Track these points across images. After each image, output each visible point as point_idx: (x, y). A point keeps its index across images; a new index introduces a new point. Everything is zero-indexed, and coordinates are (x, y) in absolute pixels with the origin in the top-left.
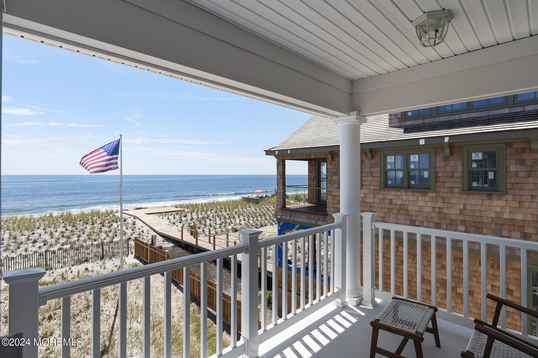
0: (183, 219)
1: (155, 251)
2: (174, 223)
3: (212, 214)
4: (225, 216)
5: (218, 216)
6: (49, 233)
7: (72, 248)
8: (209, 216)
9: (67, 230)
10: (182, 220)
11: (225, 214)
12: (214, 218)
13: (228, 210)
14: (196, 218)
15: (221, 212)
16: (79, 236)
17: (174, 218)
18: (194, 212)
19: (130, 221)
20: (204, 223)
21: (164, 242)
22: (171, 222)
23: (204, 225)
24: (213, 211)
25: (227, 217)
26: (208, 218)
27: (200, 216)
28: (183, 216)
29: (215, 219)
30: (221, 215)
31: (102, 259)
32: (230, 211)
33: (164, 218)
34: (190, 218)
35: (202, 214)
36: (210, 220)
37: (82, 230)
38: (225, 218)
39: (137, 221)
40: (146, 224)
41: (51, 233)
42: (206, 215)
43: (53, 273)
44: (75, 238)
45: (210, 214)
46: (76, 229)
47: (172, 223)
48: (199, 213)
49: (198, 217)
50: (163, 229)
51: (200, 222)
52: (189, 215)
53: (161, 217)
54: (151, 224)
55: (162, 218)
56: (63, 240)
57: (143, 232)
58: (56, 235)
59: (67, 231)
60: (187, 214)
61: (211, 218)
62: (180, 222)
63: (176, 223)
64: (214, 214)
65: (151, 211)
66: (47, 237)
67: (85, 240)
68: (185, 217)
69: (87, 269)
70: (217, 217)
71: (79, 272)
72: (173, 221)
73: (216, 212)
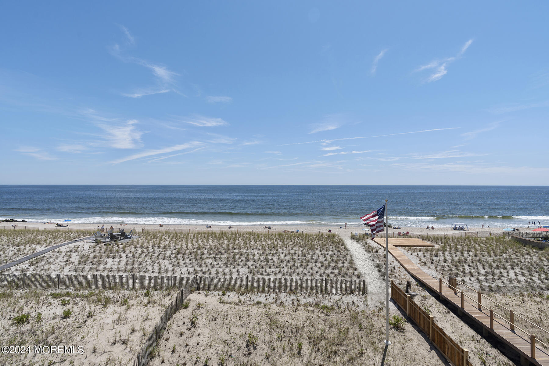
0: (435, 258)
1: (417, 308)
2: (425, 263)
3: (470, 258)
4: (491, 263)
5: (480, 261)
6: (324, 255)
7: (339, 273)
8: (466, 260)
9: (334, 254)
10: (433, 260)
11: (489, 260)
12: (475, 264)
13: (492, 254)
14: (450, 260)
15: (483, 256)
16: (343, 263)
17: (424, 256)
18: (446, 250)
19: (381, 252)
20: (462, 270)
21: (417, 286)
22: (422, 261)
23: (463, 273)
24: (471, 253)
25: (494, 265)
26: (465, 262)
27: (456, 259)
28: (433, 255)
29: (477, 265)
30: (484, 261)
31: (364, 294)
32: (496, 255)
33: (414, 254)
34: (443, 258)
35: (456, 256)
36: (469, 266)
37: (345, 256)
38: (490, 266)
39: (389, 254)
40: (396, 260)
41: (325, 256)
42: (463, 258)
43: (330, 298)
44: (340, 265)
45: (467, 257)
46: (341, 254)
47: (423, 262)
48: (453, 252)
49: (452, 260)
50: (415, 270)
51: (456, 266)
52: (440, 253)
53: (410, 253)
54: (401, 260)
55: (412, 254)
56: (333, 264)
57: (394, 268)
58: (328, 257)
59: (335, 256)
60: (439, 253)
61: (471, 264)
62: (432, 263)
63: (427, 262)
64: (474, 257)
65: (399, 243)
66: (322, 259)
67: (348, 268)
68: (437, 256)
69: (353, 303)
70: (478, 263)
71: (348, 304)
72: (424, 260)
73: (476, 256)
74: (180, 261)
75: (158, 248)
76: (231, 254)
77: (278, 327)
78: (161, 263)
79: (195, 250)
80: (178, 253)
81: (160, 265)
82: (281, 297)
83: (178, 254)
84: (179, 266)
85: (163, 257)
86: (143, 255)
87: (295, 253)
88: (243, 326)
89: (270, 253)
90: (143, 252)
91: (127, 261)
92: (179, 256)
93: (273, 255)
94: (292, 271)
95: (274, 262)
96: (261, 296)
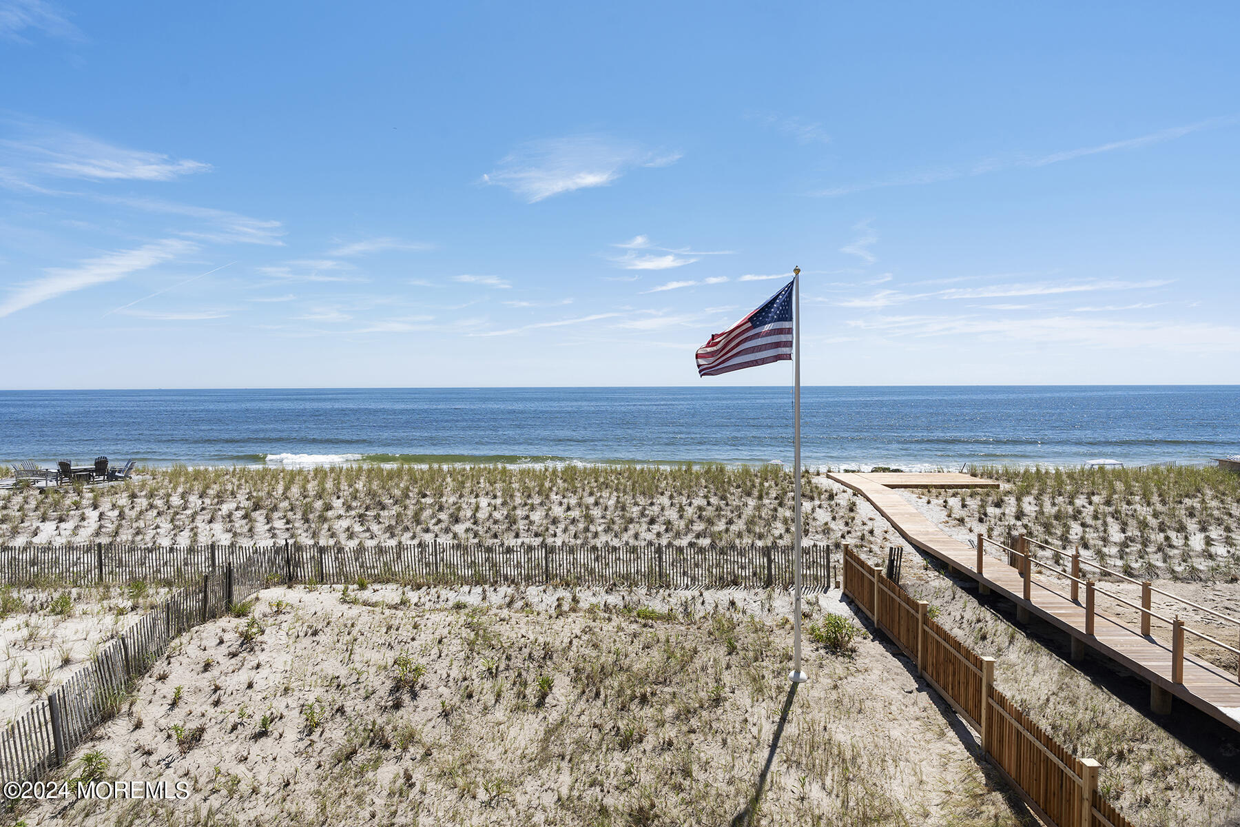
0: (991, 510)
1: (892, 595)
2: (961, 521)
3: (1092, 508)
4: (1145, 518)
5: (1116, 515)
6: (678, 506)
7: (713, 546)
8: (1080, 512)
9: (709, 504)
10: (985, 515)
11: (1143, 511)
12: (1100, 522)
13: (1155, 499)
14: (1034, 514)
15: (1129, 503)
16: (730, 522)
17: (964, 506)
18: (1029, 493)
19: (843, 499)
20: (1059, 533)
21: (926, 569)
22: (953, 516)
23: (1061, 540)
24: (1095, 499)
25: (1153, 522)
26: (1075, 518)
27: (1049, 510)
28: (990, 502)
29: (1105, 524)
30: (1127, 515)
31: (767, 587)
32: (1164, 502)
33: (934, 501)
34: (1014, 510)
35: (1054, 504)
36: (1083, 525)
37: (738, 508)
38: (1143, 525)
39: (860, 501)
40: (883, 514)
41: (681, 509)
42: (1070, 509)
43: (669, 595)
44: (721, 526)
45: (1083, 507)
46: (727, 505)
47: (956, 519)
48: (1046, 500)
49: (1041, 512)
50: (927, 533)
51: (1047, 527)
52: (1011, 500)
53: (925, 499)
54: (894, 514)
55: (929, 502)
56: (699, 527)
57: (871, 532)
58: (690, 511)
59: (710, 508)
60: (1006, 499)
61: (1089, 521)
62: (981, 520)
63: (967, 519)
64: (1101, 507)
65: (900, 480)
66: (672, 514)
67: (739, 532)
68: (998, 505)
69: (733, 603)
70: (1110, 520)
71: (717, 606)
72: (958, 512)
73: (1108, 503)
74: (258, 524)
75: (200, 497)
76: (411, 507)
77: (493, 648)
78: (199, 530)
79: (308, 500)
80: (257, 507)
81: (196, 534)
82: (527, 593)
83: (255, 510)
84: (252, 536)
85: (208, 517)
86: (150, 513)
87: (596, 504)
88: (392, 647)
89: (526, 504)
90: (151, 506)
91: (101, 527)
92: (256, 515)
93: (532, 508)
94: (579, 542)
95: (532, 523)
96: (469, 592)
